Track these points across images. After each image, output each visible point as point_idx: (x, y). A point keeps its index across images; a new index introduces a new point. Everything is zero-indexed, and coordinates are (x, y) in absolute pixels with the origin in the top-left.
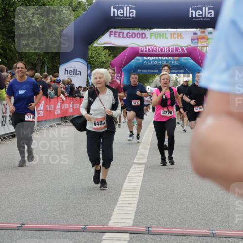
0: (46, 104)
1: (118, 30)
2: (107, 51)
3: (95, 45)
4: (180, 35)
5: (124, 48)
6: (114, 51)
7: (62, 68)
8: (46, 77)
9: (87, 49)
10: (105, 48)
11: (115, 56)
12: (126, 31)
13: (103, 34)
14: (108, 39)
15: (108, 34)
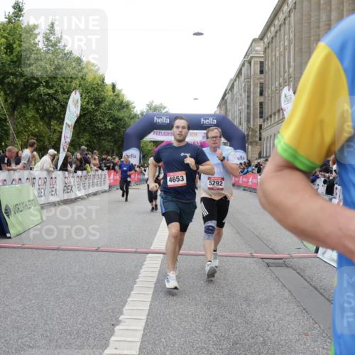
0: (114, 175)
1: (158, 131)
2: (152, 143)
3: (144, 139)
4: (196, 134)
5: (162, 142)
6: (156, 143)
7: (125, 154)
8: (114, 159)
9: (140, 143)
10: (151, 141)
11: (157, 146)
12: (163, 131)
13: (149, 133)
14: (152, 136)
15: (152, 133)
